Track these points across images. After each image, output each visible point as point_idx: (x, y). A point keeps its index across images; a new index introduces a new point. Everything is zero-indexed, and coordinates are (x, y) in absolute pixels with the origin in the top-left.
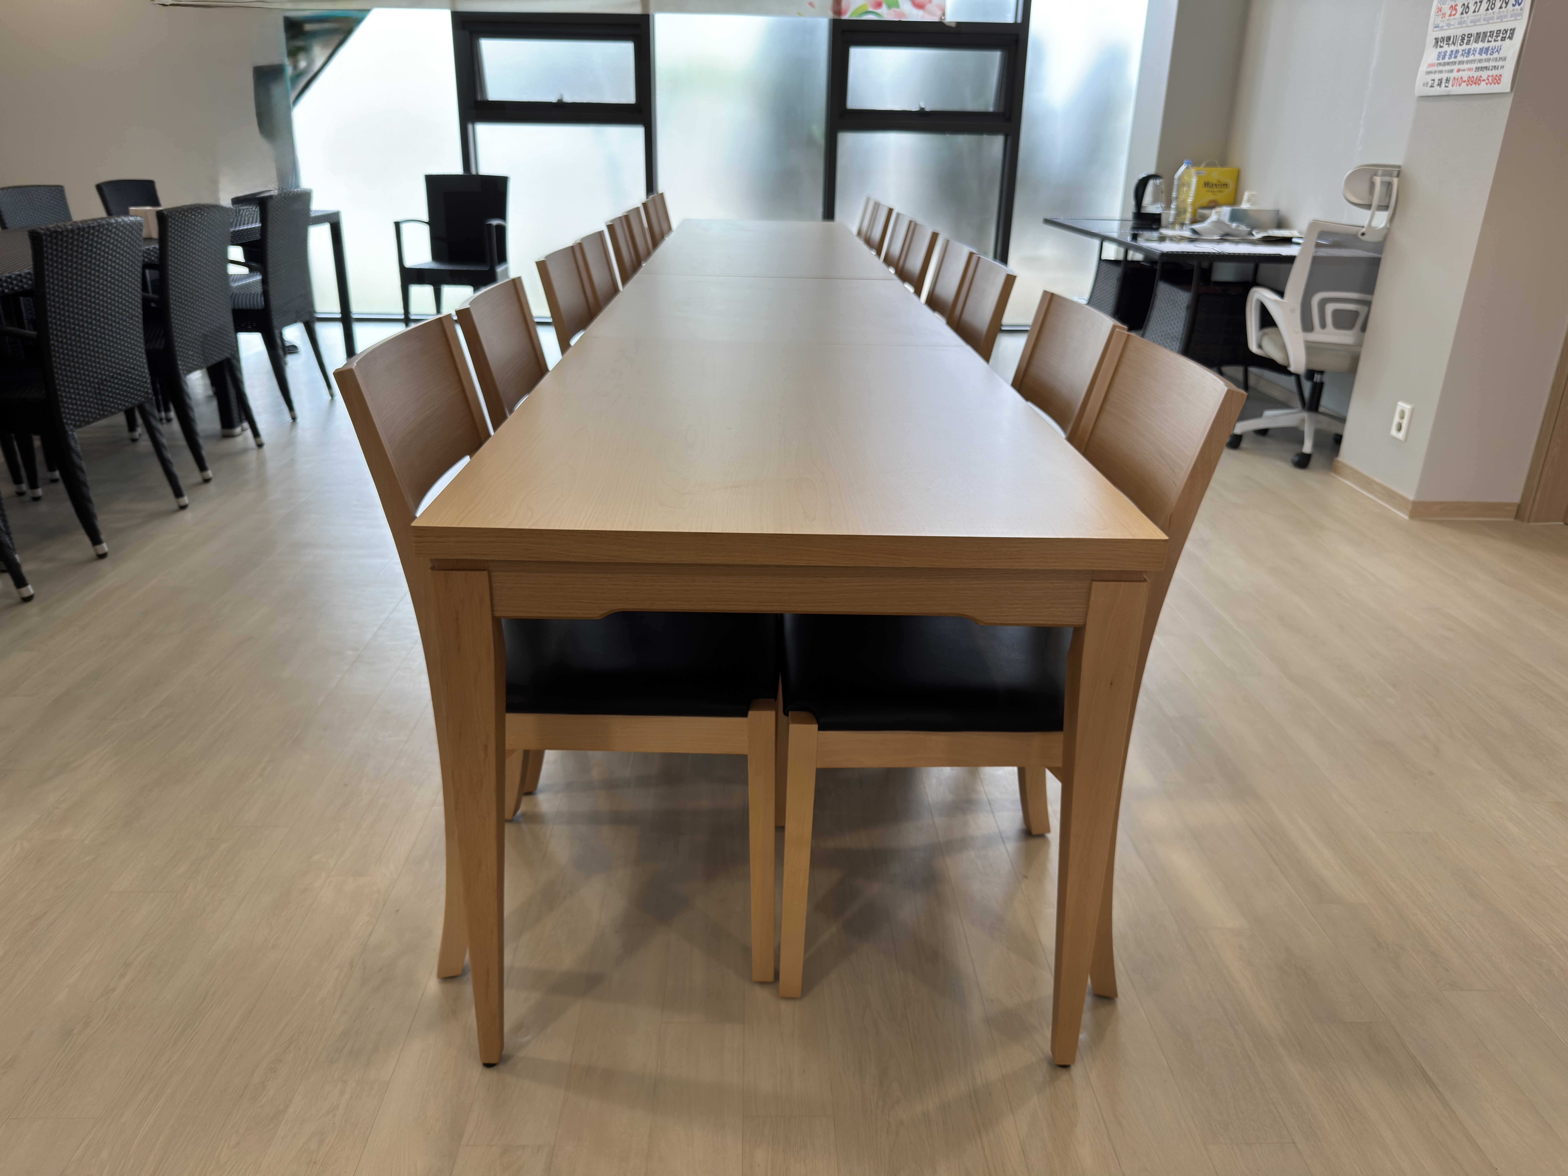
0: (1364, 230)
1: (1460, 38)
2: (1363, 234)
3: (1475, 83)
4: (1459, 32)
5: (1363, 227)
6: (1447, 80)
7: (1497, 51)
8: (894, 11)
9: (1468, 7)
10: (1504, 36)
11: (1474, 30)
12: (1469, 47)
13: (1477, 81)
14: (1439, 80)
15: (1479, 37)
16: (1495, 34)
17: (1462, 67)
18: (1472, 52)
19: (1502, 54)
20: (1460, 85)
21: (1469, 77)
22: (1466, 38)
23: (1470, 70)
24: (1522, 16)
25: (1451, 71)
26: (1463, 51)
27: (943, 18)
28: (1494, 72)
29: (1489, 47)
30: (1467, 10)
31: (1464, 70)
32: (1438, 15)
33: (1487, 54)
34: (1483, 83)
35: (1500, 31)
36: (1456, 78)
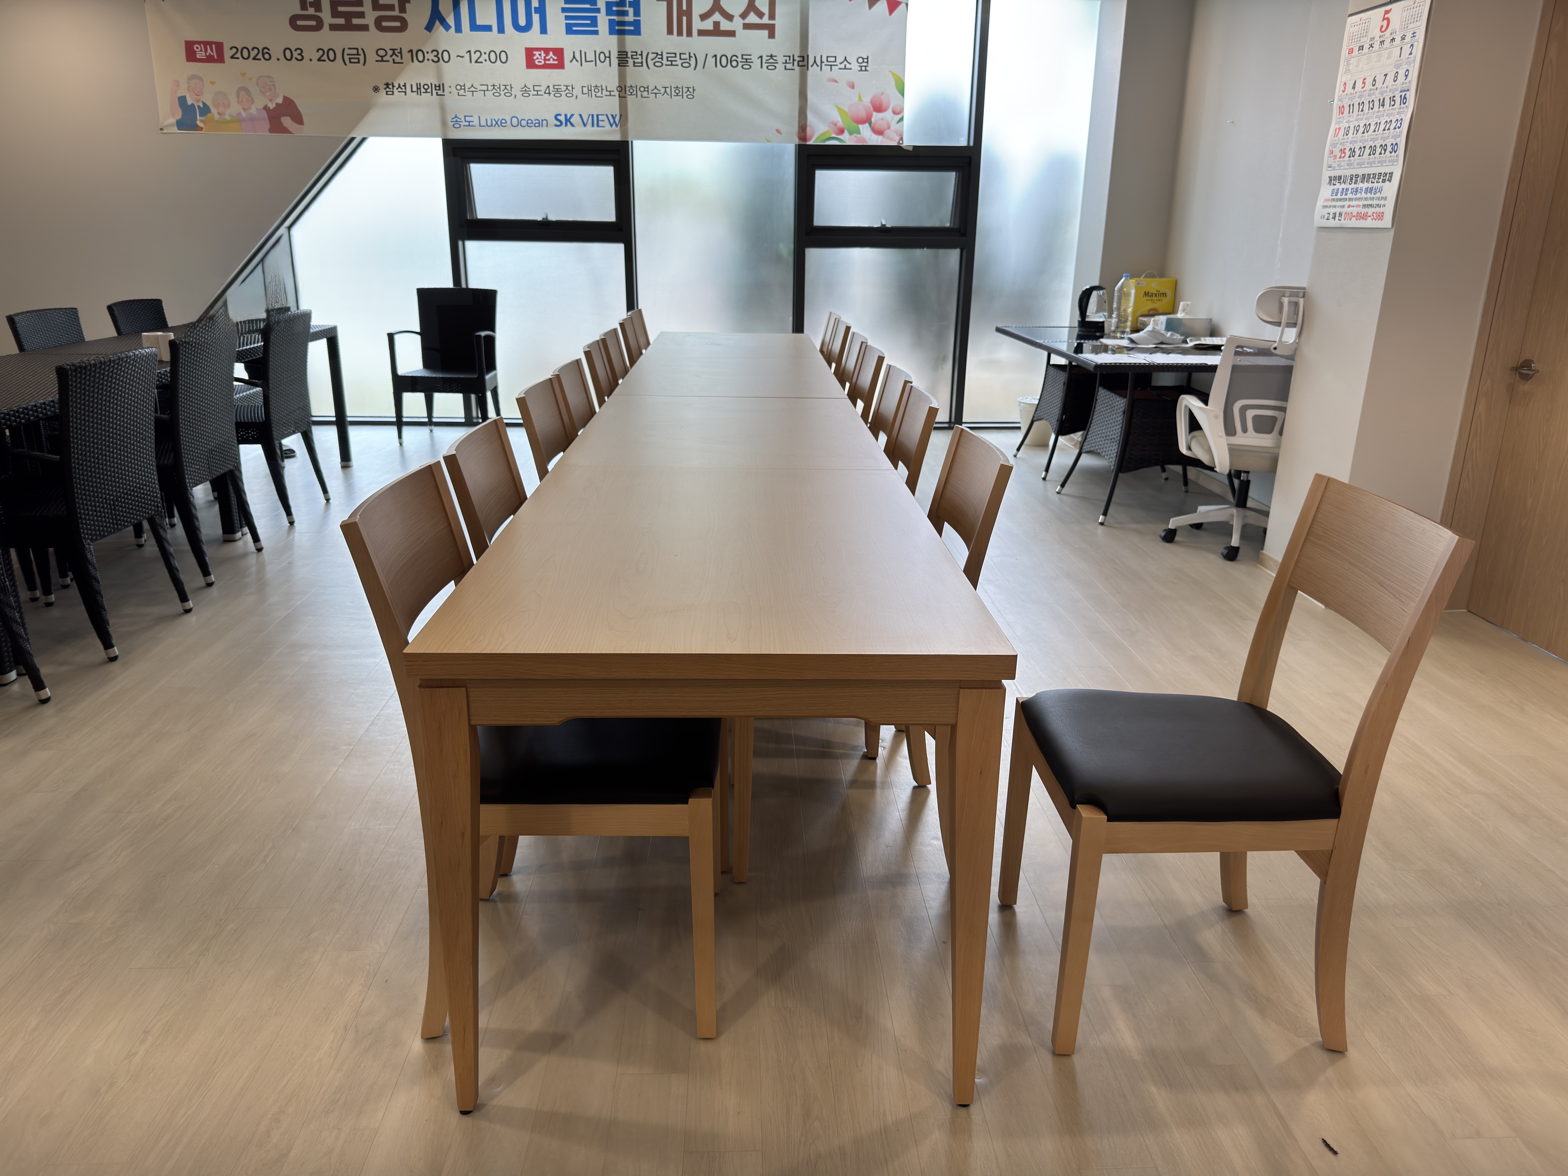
0: (1276, 345)
1: (1349, 178)
2: (1275, 348)
3: (1363, 219)
4: (1348, 173)
5: (1275, 342)
6: (1340, 214)
7: (1379, 191)
8: (856, 137)
9: (1354, 151)
10: (1384, 178)
11: (1361, 172)
12: (1356, 186)
13: (1364, 217)
14: (1333, 214)
15: (1365, 178)
16: (1377, 177)
17: (1351, 203)
18: (1359, 191)
19: (1383, 195)
20: (1350, 220)
21: (1358, 213)
22: (1354, 178)
23: (1358, 206)
24: (1397, 162)
25: (1343, 206)
26: (1352, 189)
27: (901, 142)
28: (1378, 210)
29: (1373, 187)
30: (1354, 153)
31: (1354, 206)
32: (1331, 157)
33: (1371, 194)
34: (1369, 219)
35: (1381, 173)
36: (1347, 213)
